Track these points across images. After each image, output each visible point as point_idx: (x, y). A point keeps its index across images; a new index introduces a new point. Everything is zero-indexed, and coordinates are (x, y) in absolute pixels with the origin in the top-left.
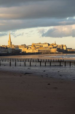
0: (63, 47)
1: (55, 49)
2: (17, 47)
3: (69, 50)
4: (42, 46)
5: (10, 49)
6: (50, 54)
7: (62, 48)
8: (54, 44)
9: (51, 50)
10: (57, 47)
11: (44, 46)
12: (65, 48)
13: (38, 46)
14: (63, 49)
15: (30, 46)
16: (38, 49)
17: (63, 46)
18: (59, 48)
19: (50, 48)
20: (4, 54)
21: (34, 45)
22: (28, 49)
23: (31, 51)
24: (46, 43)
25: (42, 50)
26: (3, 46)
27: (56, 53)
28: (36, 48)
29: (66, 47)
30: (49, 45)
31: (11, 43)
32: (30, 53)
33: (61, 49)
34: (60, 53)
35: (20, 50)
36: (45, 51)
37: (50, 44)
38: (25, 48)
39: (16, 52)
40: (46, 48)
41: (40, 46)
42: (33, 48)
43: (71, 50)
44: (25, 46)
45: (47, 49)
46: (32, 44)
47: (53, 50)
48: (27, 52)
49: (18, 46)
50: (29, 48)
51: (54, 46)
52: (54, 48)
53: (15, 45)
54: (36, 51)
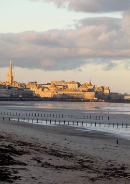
0: (103, 91)
1: (91, 93)
4: (67, 87)
5: (15, 89)
6: (84, 101)
8: (89, 83)
9: (85, 94)
10: (93, 89)
13: (60, 87)
14: (104, 94)
16: (61, 92)
18: (98, 92)
19: (83, 91)
20: (5, 97)
21: (54, 84)
22: (43, 90)
23: (50, 94)
24: (73, 82)
25: (69, 94)
27: (95, 101)
28: (58, 90)
29: (110, 91)
30: (79, 85)
31: (12, 78)
32: (47, 98)
34: (101, 101)
36: (75, 96)
38: (38, 88)
41: (64, 86)
42: (52, 89)
45: (78, 93)
46: (52, 82)
47: (89, 95)
50: (46, 90)
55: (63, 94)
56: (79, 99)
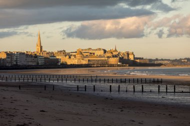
0: (128, 56)
1: (115, 58)
2: (52, 55)
3: (138, 61)
4: (94, 54)
5: (41, 57)
6: (108, 66)
7: (127, 58)
8: (114, 50)
9: (109, 60)
10: (118, 55)
11: (98, 53)
12: (131, 57)
13: (87, 54)
14: (129, 60)
15: (73, 54)
16: (87, 59)
17: (128, 54)
18: (123, 57)
19: (107, 57)
20: (31, 66)
21: (80, 52)
22: (70, 58)
23: (76, 61)
24: (100, 49)
25: (94, 60)
27: (118, 66)
28: (83, 57)
29: (134, 56)
30: (105, 51)
31: (41, 47)
32: (73, 64)
33: (125, 59)
34: (125, 66)
35: (58, 61)
36: (100, 62)
37: (107, 50)
38: (66, 56)
39: (52, 63)
40: (100, 56)
41: (91, 54)
42: (78, 56)
43: (142, 61)
44: (64, 53)
45: (103, 59)
46: (78, 50)
47: (113, 61)
48: (69, 63)
49: (52, 53)
50: (72, 57)
51: (115, 53)
52: (113, 56)
54: (84, 62)
55: (89, 60)
56: (104, 64)
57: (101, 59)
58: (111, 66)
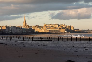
0: (71, 28)
2: (31, 27)
3: (76, 30)
4: (53, 27)
5: (24, 29)
6: (60, 33)
8: (63, 25)
9: (60, 30)
13: (49, 27)
14: (71, 30)
15: (42, 27)
17: (71, 27)
18: (68, 29)
19: (59, 28)
21: (46, 26)
22: (40, 29)
23: (43, 30)
24: (56, 25)
25: (52, 30)
26: (19, 26)
27: (65, 33)
28: (47, 29)
29: (74, 28)
30: (59, 26)
31: (26, 24)
32: (42, 32)
33: (69, 29)
34: (68, 33)
35: (33, 30)
36: (55, 31)
37: (60, 25)
38: (38, 28)
39: (30, 31)
40: (56, 28)
41: (51, 27)
42: (45, 28)
43: (78, 31)
44: (38, 27)
45: (57, 29)
46: (44, 25)
47: (62, 30)
48: (39, 32)
50: (41, 29)
51: (64, 27)
52: (63, 28)
53: (29, 26)
54: (47, 31)
55: (50, 30)
56: (58, 32)
57: (56, 29)
58: (61, 33)
